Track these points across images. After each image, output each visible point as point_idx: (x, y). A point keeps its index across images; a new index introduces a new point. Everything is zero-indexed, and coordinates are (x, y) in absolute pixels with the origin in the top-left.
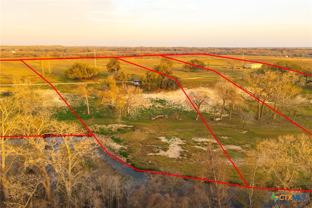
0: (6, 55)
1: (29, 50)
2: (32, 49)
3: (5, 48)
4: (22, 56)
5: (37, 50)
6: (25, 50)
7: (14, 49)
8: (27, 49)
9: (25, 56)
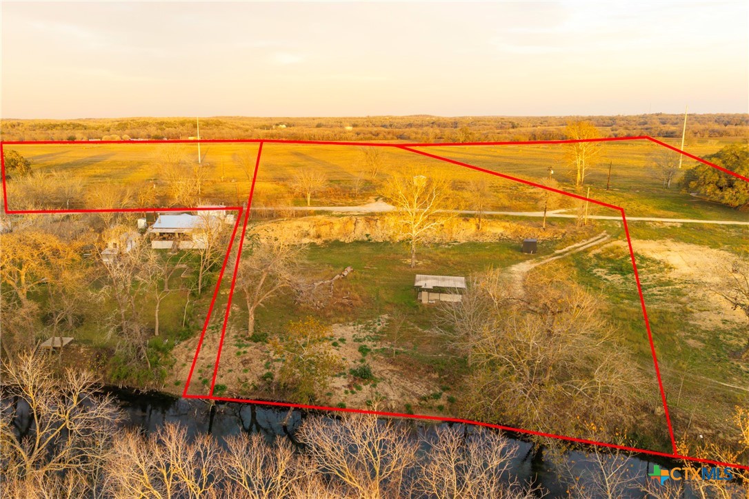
0: (342, 134)
1: (371, 124)
2: (377, 124)
3: (323, 122)
4: (374, 137)
5: (388, 124)
6: (363, 125)
7: (341, 123)
8: (366, 123)
9: (381, 136)
